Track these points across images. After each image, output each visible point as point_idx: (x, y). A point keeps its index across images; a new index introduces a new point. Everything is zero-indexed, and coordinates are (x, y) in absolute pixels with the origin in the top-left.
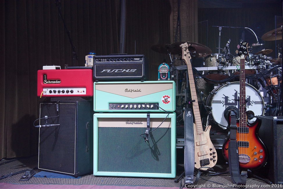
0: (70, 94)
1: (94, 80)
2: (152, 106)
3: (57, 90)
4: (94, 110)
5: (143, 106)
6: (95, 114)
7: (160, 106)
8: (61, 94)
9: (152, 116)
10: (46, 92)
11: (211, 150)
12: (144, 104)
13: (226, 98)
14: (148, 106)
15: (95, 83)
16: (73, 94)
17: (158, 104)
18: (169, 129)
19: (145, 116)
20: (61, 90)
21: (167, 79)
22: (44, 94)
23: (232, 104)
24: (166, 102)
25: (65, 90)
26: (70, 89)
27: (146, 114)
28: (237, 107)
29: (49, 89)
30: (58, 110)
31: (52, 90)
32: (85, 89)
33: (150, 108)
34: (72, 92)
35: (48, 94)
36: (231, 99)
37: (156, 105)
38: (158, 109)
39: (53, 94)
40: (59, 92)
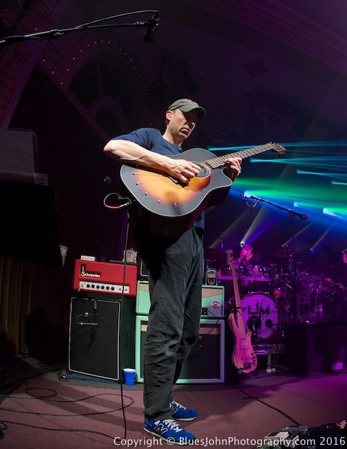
0: (110, 290)
1: (139, 278)
3: (96, 284)
4: (137, 311)
6: (138, 316)
7: (209, 310)
8: (100, 289)
10: (83, 285)
11: (252, 354)
13: (249, 307)
15: (139, 281)
16: (114, 291)
20: (101, 285)
21: (214, 284)
22: (81, 287)
23: (254, 313)
24: (216, 307)
25: (106, 286)
26: (110, 286)
28: (258, 316)
29: (87, 283)
30: (96, 308)
31: (91, 284)
32: (128, 288)
34: (113, 289)
35: (86, 288)
36: (253, 309)
37: (206, 311)
38: (207, 314)
39: (90, 288)
40: (98, 287)
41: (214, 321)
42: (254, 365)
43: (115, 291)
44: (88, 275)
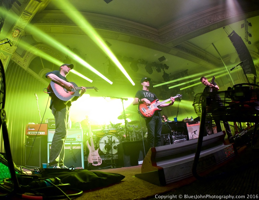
0: (38, 134)
1: (48, 128)
2: (73, 140)
3: (33, 132)
4: (48, 141)
5: (69, 140)
6: (48, 143)
7: (76, 139)
9: (73, 144)
11: (99, 158)
12: (69, 139)
13: (105, 141)
14: (71, 140)
15: (48, 130)
17: (75, 138)
18: (80, 150)
19: (70, 144)
22: (28, 134)
23: (108, 143)
24: (79, 137)
25: (37, 132)
27: (70, 143)
28: (110, 144)
29: (30, 132)
31: (31, 132)
32: (44, 132)
33: (72, 141)
35: (30, 134)
36: (107, 142)
37: (74, 139)
38: (75, 140)
39: (32, 134)
40: (34, 133)
41: (78, 143)
42: (100, 163)
43: (40, 134)
44: (31, 129)
